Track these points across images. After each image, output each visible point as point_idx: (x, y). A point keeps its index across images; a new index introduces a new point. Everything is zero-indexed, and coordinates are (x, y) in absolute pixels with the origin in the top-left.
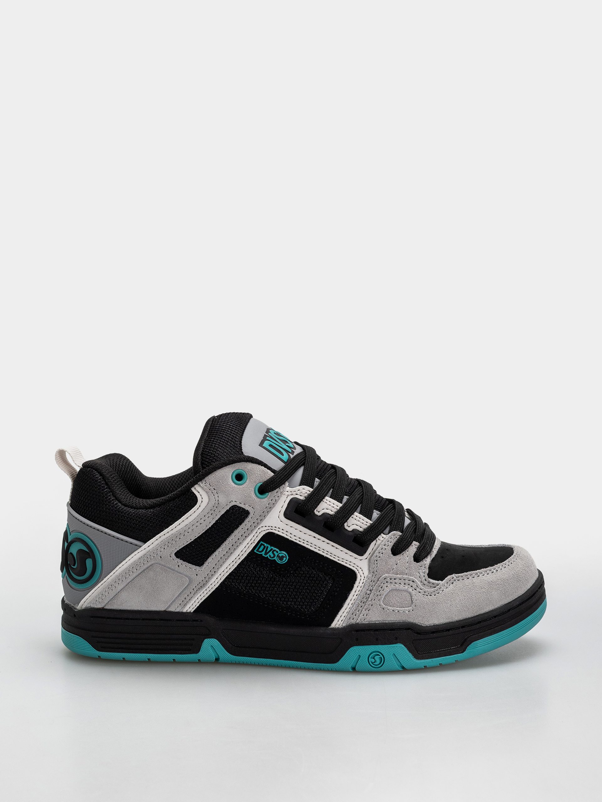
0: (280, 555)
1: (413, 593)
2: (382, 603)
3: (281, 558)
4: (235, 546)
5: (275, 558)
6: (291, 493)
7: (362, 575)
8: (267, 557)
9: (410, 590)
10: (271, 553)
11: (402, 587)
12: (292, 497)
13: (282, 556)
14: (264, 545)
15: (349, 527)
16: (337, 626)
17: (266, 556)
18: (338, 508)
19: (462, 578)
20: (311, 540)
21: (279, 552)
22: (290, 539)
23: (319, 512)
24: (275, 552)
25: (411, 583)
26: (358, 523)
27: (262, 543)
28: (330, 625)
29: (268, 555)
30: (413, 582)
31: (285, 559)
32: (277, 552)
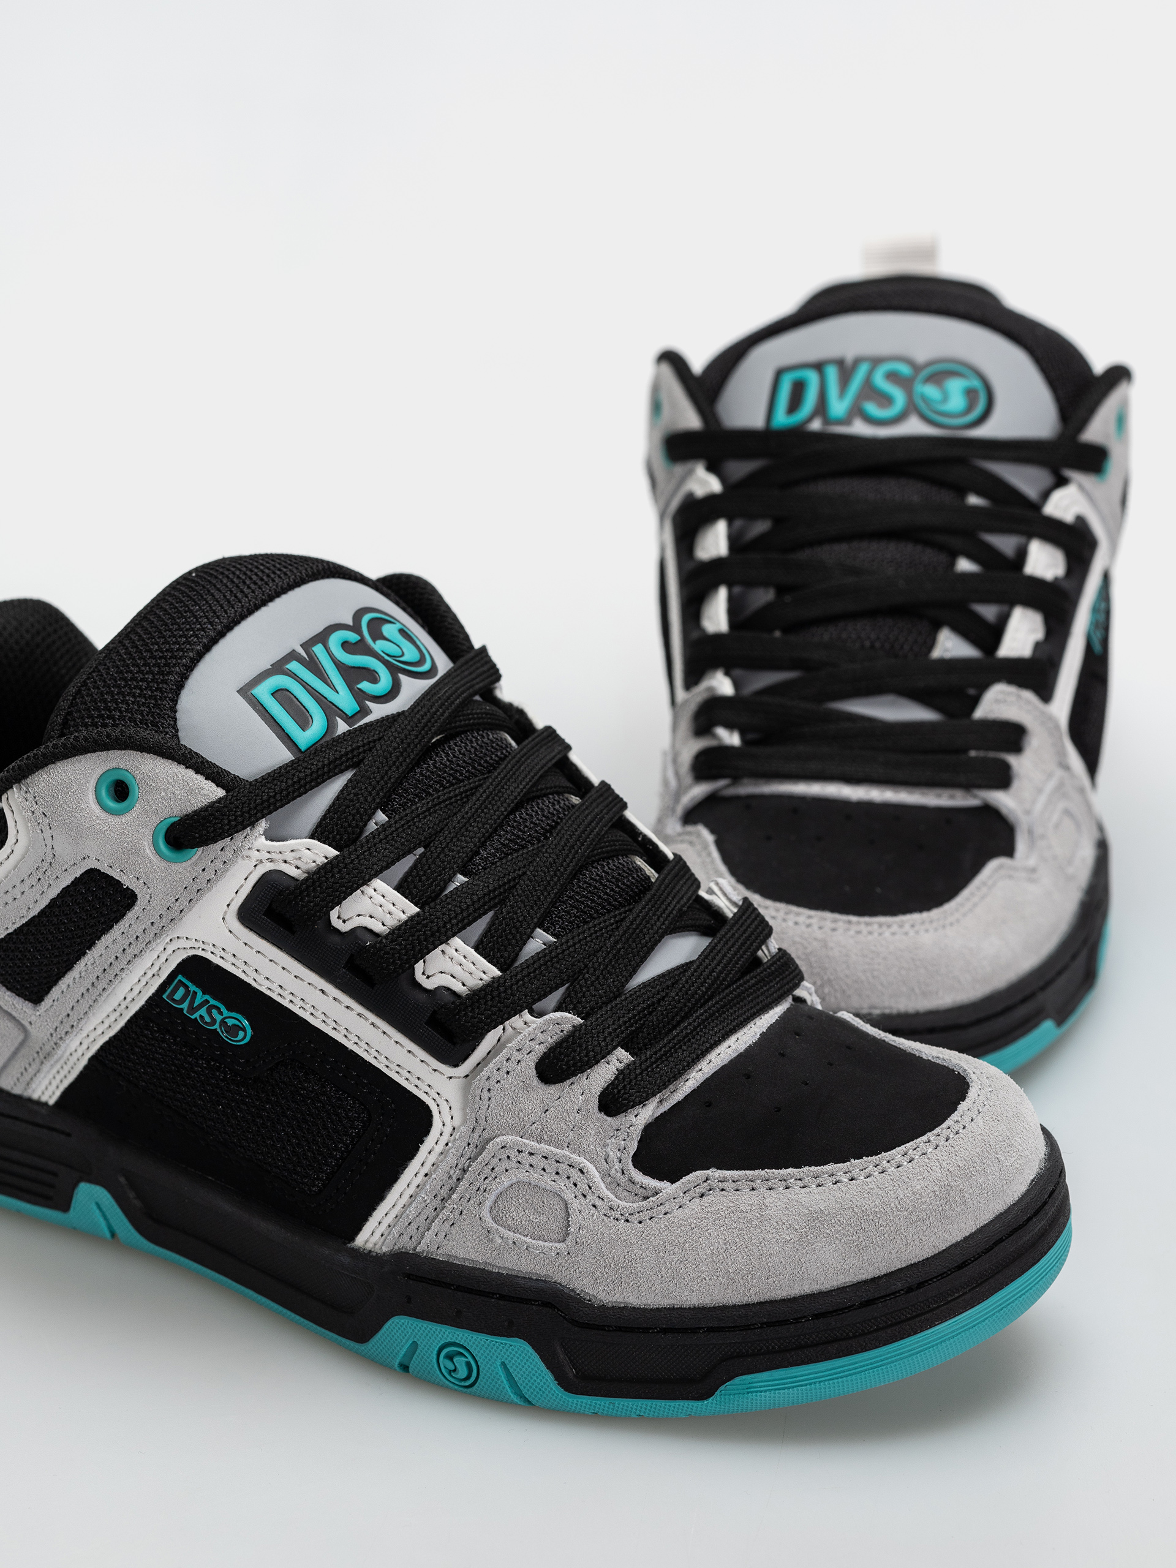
0: (230, 1022)
1: (575, 1205)
2: (486, 1213)
3: (235, 1030)
4: (111, 974)
5: (217, 1026)
6: (268, 856)
7: (448, 1120)
8: (196, 1018)
9: (569, 1196)
10: (203, 1012)
11: (546, 1181)
12: (269, 866)
13: (234, 1025)
14: (186, 987)
15: (428, 977)
16: (369, 1246)
17: (193, 1017)
18: (404, 917)
19: (733, 1185)
20: (314, 997)
21: (226, 1013)
22: (254, 984)
23: (344, 921)
24: (214, 1012)
25: (575, 1174)
26: (457, 970)
27: (180, 981)
28: (353, 1239)
29: (196, 1015)
30: (582, 1172)
31: (241, 1034)
32: (221, 1013)
